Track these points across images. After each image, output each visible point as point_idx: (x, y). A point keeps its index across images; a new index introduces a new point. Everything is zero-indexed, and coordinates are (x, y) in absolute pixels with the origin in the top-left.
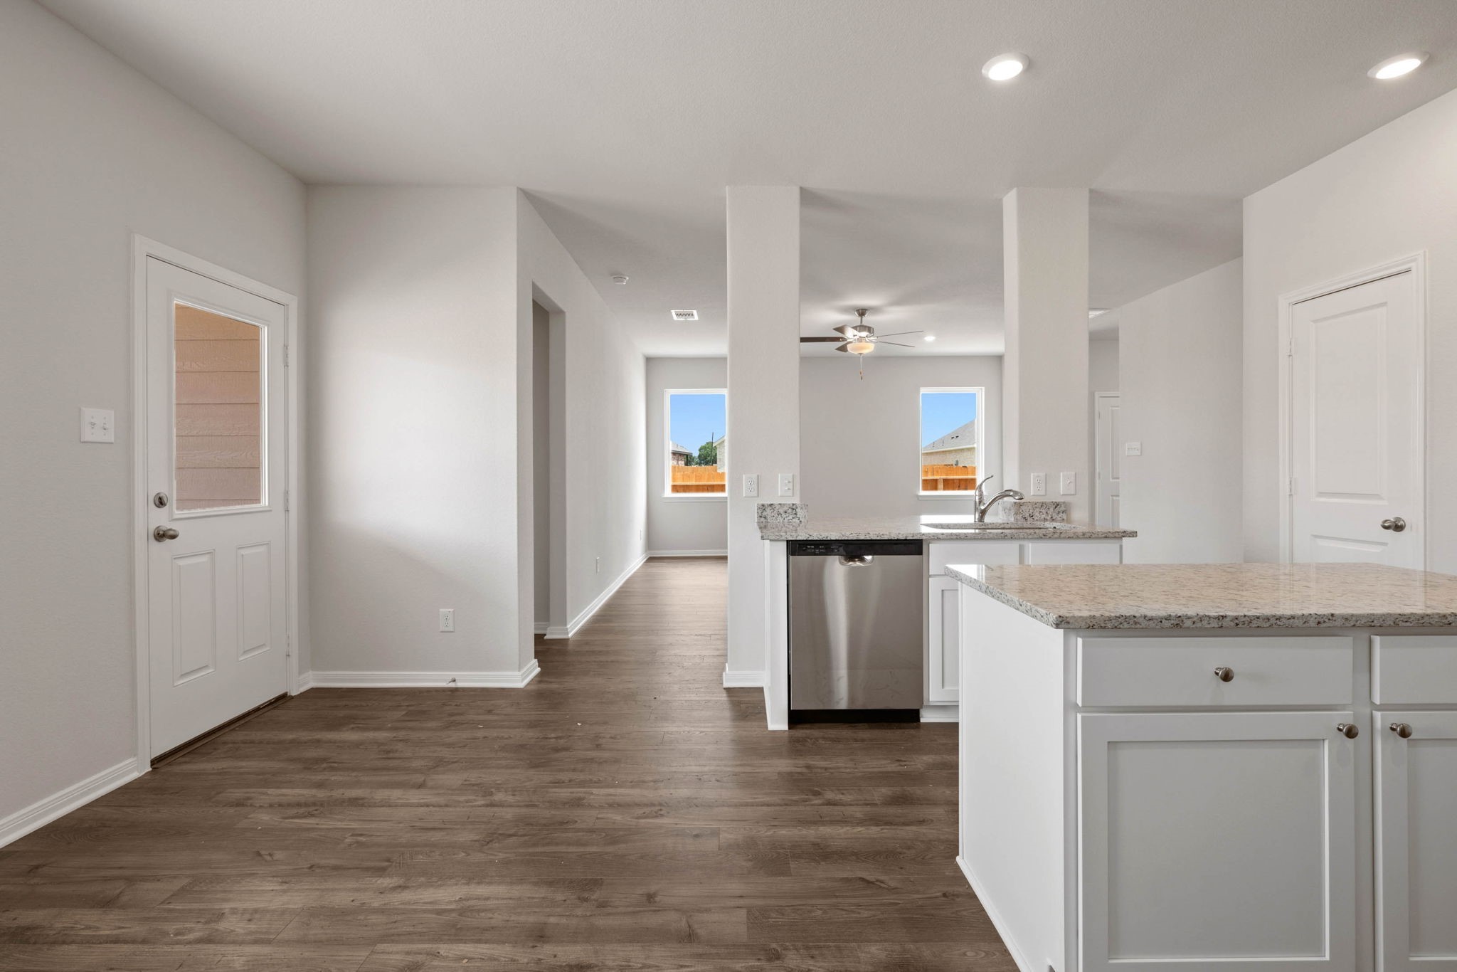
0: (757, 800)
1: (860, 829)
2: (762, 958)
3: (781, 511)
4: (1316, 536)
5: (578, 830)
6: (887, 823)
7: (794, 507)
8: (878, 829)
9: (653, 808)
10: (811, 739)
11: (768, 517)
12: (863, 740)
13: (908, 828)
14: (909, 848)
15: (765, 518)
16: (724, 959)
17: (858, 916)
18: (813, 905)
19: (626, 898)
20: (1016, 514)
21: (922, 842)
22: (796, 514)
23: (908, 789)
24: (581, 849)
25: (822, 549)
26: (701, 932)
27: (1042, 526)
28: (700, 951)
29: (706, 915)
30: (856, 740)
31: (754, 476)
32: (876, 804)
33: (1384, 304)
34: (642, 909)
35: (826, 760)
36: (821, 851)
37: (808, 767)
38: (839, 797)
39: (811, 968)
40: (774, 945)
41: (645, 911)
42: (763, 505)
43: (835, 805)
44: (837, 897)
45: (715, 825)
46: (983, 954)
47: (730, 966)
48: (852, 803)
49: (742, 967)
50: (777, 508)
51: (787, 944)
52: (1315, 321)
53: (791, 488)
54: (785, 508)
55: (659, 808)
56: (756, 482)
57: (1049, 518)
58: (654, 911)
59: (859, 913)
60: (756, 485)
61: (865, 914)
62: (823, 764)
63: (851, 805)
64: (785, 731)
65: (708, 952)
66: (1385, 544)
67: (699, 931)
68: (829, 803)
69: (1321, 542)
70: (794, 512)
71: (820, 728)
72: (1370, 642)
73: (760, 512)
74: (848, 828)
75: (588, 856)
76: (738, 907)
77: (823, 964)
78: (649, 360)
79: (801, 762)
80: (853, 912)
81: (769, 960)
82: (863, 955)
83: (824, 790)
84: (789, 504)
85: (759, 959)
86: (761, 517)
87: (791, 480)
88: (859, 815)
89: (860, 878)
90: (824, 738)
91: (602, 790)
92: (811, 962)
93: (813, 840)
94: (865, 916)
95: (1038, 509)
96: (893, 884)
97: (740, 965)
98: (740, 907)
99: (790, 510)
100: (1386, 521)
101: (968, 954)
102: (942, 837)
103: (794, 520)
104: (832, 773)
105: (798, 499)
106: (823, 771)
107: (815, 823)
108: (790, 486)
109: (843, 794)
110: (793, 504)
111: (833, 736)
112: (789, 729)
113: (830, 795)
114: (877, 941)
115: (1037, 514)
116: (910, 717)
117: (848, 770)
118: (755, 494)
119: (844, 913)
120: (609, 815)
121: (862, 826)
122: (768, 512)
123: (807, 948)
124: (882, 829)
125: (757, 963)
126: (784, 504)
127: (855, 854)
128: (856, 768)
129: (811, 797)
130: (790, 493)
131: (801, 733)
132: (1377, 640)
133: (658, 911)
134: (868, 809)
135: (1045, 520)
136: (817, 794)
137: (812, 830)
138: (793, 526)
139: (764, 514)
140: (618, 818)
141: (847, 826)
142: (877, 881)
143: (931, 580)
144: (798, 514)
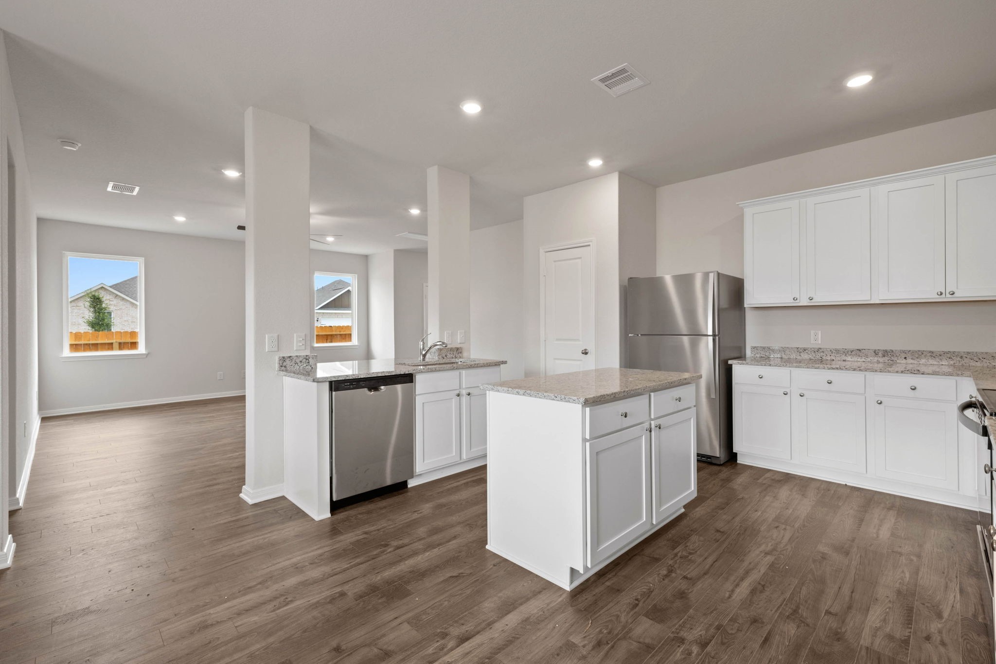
0: (352, 564)
1: (427, 554)
2: (439, 640)
3: (298, 361)
4: (556, 359)
5: (226, 643)
6: (439, 545)
7: (307, 358)
8: (437, 549)
9: (278, 600)
10: (352, 517)
11: (288, 366)
12: (385, 507)
13: (450, 543)
14: (460, 552)
15: (285, 367)
16: (419, 652)
17: (466, 594)
18: (440, 601)
19: (319, 660)
20: (439, 355)
21: (464, 546)
22: (309, 363)
23: (433, 524)
24: (247, 651)
25: (354, 385)
26: (391, 648)
27: (454, 361)
28: (401, 657)
29: (384, 638)
30: (381, 509)
31: (276, 335)
32: (424, 538)
33: (580, 258)
34: (339, 659)
35: (373, 526)
36: (418, 573)
37: (366, 533)
38: (400, 542)
39: (467, 629)
40: (439, 631)
41: (343, 658)
42: (284, 358)
43: (402, 547)
44: (447, 591)
45: (338, 589)
46: (530, 581)
47: (426, 653)
48: (410, 543)
49: (433, 650)
50: (294, 359)
51: (444, 626)
52: (555, 261)
53: (304, 344)
54: (301, 359)
55: (284, 597)
56: (277, 340)
57: (454, 356)
58: (348, 655)
59: (465, 593)
60: (276, 343)
61: (468, 592)
62: (372, 528)
63: (411, 544)
64: (329, 518)
65: (406, 655)
66: (581, 360)
67: (389, 648)
68: (398, 548)
69: (557, 361)
70: (307, 361)
71: (351, 509)
72: (650, 395)
73: (281, 363)
74: (421, 556)
75: (257, 653)
76: (400, 624)
77: (471, 624)
78: (39, 220)
79: (360, 532)
80: (461, 594)
81: (443, 638)
82: (485, 609)
83: (388, 542)
84: (304, 356)
85: (438, 641)
86: (282, 366)
87: (304, 338)
88: (421, 547)
89: (451, 577)
90: (360, 514)
91: (217, 608)
92: (464, 627)
93: (408, 570)
94: (469, 592)
95: (449, 352)
96: (468, 572)
97: (430, 650)
98: (401, 623)
99: (304, 360)
100: (583, 351)
101: (525, 585)
102: (470, 540)
103: (307, 367)
104: (384, 531)
105: (309, 351)
106: (377, 532)
107: (400, 561)
108: (303, 342)
109: (401, 540)
110: (307, 356)
111: (365, 511)
112: (331, 515)
113: (395, 543)
114: (484, 601)
115: (449, 355)
116: (401, 487)
117: (392, 526)
118: (276, 349)
119: (458, 596)
120: (245, 620)
121: (428, 551)
122: (288, 362)
123: (456, 622)
124: (439, 549)
125: (438, 644)
126: (300, 356)
127: (437, 567)
128: (395, 524)
129: (384, 549)
130: (303, 347)
131: (341, 515)
132: (652, 394)
133: (351, 653)
134: (422, 542)
135: (452, 358)
136: (386, 545)
137: (402, 565)
138: (307, 372)
139: (285, 364)
140: (256, 618)
141: (419, 555)
142: (459, 574)
143: (417, 397)
144: (310, 362)
